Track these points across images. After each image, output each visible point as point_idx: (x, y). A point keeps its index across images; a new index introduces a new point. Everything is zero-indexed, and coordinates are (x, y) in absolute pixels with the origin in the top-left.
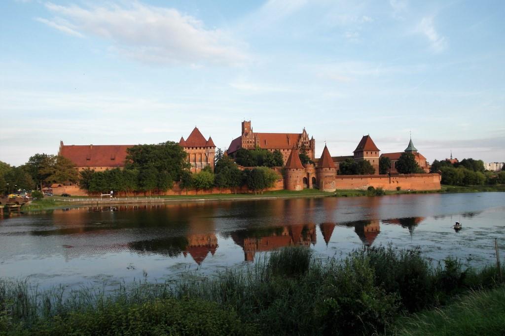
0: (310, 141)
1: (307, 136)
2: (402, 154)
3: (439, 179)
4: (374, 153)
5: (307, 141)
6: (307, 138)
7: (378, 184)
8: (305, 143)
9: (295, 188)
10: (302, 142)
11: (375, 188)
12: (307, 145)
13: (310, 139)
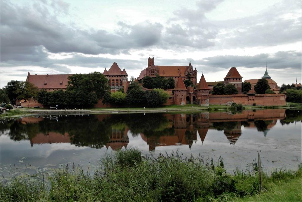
0: (194, 71)
1: (192, 68)
2: (260, 80)
3: (285, 98)
4: (238, 80)
5: (192, 71)
6: (192, 69)
7: (239, 101)
8: (190, 72)
9: (180, 103)
10: (189, 72)
11: (237, 104)
12: (192, 74)
13: (194, 70)
